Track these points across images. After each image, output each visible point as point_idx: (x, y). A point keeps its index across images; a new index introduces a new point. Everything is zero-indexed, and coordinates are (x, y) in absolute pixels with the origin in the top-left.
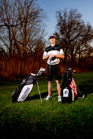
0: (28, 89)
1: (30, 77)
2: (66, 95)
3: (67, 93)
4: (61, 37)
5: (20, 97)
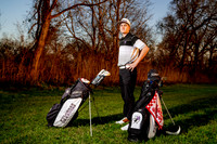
0: (73, 106)
1: (79, 85)
2: (136, 125)
3: (139, 122)
4: (178, 22)
5: (58, 119)
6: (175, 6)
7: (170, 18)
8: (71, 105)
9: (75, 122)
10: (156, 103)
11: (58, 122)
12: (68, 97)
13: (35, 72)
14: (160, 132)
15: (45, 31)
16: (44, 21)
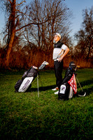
0: (29, 81)
1: (32, 70)
2: (63, 92)
3: (64, 90)
4: (86, 34)
5: (21, 88)
6: (85, 25)
7: (82, 31)
8: (28, 81)
9: (30, 89)
10: (73, 80)
11: (21, 89)
12: (26, 76)
13: (7, 62)
14: (75, 95)
15: (12, 39)
16: (12, 33)
